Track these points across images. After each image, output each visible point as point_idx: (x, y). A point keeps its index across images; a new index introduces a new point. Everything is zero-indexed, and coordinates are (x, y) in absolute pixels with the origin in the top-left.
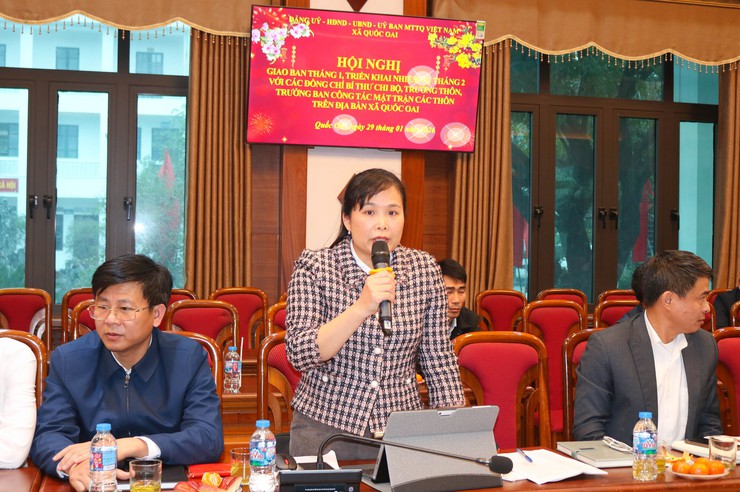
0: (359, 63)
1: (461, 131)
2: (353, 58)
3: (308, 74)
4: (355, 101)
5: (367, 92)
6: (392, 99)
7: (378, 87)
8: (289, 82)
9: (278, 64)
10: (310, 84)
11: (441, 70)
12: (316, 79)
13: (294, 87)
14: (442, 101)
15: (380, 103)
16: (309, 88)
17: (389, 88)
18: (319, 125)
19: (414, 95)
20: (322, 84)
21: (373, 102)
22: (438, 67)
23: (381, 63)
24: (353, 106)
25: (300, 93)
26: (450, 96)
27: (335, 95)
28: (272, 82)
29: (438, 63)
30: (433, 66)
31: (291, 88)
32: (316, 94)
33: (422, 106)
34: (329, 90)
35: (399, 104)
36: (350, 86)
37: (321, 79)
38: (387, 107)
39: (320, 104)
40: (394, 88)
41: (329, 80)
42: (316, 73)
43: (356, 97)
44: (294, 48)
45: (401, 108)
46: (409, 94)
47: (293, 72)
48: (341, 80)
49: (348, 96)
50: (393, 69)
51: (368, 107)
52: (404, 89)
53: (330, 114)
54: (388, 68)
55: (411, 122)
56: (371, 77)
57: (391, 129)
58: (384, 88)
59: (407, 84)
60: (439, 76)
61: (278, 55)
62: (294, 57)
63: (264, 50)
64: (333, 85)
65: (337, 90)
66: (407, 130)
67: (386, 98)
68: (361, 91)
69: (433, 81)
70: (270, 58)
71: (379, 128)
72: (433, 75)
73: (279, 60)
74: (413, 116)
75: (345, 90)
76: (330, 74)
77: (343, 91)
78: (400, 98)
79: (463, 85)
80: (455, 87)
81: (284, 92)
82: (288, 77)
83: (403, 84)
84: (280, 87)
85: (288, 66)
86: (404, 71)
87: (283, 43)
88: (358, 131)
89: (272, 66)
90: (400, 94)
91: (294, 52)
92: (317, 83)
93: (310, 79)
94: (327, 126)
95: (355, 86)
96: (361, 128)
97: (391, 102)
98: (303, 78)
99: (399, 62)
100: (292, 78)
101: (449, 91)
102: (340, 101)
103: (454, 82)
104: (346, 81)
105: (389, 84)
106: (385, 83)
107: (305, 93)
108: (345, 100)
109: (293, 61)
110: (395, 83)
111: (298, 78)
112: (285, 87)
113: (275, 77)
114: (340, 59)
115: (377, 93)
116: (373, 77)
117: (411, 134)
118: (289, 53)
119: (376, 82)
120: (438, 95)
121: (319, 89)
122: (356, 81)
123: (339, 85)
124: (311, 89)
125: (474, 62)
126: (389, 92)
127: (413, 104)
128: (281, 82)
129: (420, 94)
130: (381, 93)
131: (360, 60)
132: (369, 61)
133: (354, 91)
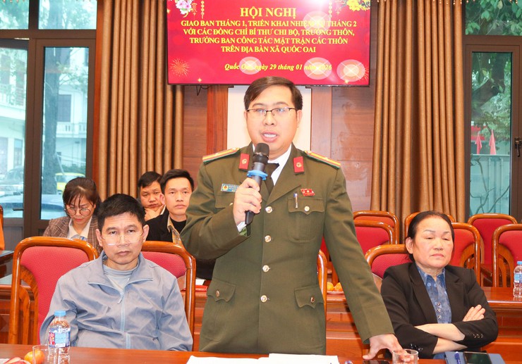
0: (259, 12)
1: (356, 67)
2: (253, 8)
3: (216, 24)
4: (258, 45)
6: (290, 41)
7: (277, 32)
8: (200, 32)
9: (190, 17)
10: (218, 32)
12: (223, 28)
13: (205, 36)
14: (336, 41)
15: (280, 46)
16: (218, 36)
17: (287, 32)
18: (228, 67)
19: (310, 37)
20: (228, 32)
21: (274, 45)
24: (257, 50)
25: (210, 40)
26: (343, 37)
27: (240, 41)
28: (186, 33)
31: (202, 36)
32: (223, 41)
34: (235, 36)
35: (297, 45)
36: (252, 32)
37: (227, 28)
38: (287, 49)
39: (228, 49)
40: (291, 32)
41: (234, 28)
42: (223, 23)
43: (258, 41)
45: (300, 49)
46: (306, 37)
47: (203, 23)
48: (244, 28)
49: (251, 41)
50: (290, 15)
51: (270, 49)
53: (237, 58)
54: (285, 15)
55: (309, 61)
56: (270, 23)
57: (291, 68)
58: (283, 32)
59: (303, 28)
60: (332, 19)
61: (190, 9)
62: (203, 10)
63: (178, 6)
64: (238, 32)
65: (241, 36)
66: (306, 68)
67: (286, 41)
68: (263, 36)
69: (326, 24)
70: (183, 12)
71: (281, 67)
73: (190, 13)
74: (311, 56)
75: (248, 36)
76: (235, 23)
77: (247, 36)
78: (298, 41)
79: (355, 26)
80: (348, 28)
81: (197, 40)
82: (200, 27)
84: (193, 36)
85: (198, 18)
88: (262, 70)
89: (186, 19)
90: (297, 37)
91: (203, 6)
92: (224, 32)
93: (218, 28)
94: (235, 67)
95: (257, 32)
96: (265, 68)
97: (290, 45)
98: (212, 27)
100: (202, 28)
101: (342, 32)
102: (245, 45)
103: (346, 24)
104: (249, 28)
105: (287, 28)
107: (214, 41)
108: (249, 45)
109: (203, 14)
110: (293, 28)
111: (207, 28)
112: (197, 36)
113: (188, 28)
114: (242, 9)
115: (277, 37)
116: (273, 24)
117: (310, 71)
118: (199, 8)
119: (275, 28)
120: (332, 36)
121: (226, 36)
122: (258, 28)
124: (219, 36)
125: (363, 5)
126: (287, 36)
127: (309, 45)
128: (194, 32)
129: (316, 36)
130: (281, 37)
131: (260, 9)
132: (268, 10)
133: (257, 36)
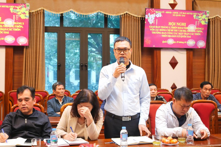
5: (177, 32)
11: (197, 25)
22: (196, 25)
23: (181, 24)
29: (196, 23)
30: (195, 24)
33: (192, 36)
44: (157, 20)
52: (187, 31)
72: (195, 27)
83: (187, 30)
86: (187, 26)
87: (154, 19)
99: (185, 23)
106: (181, 29)
123: (169, 30)
